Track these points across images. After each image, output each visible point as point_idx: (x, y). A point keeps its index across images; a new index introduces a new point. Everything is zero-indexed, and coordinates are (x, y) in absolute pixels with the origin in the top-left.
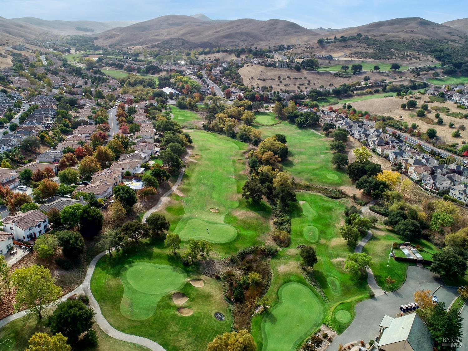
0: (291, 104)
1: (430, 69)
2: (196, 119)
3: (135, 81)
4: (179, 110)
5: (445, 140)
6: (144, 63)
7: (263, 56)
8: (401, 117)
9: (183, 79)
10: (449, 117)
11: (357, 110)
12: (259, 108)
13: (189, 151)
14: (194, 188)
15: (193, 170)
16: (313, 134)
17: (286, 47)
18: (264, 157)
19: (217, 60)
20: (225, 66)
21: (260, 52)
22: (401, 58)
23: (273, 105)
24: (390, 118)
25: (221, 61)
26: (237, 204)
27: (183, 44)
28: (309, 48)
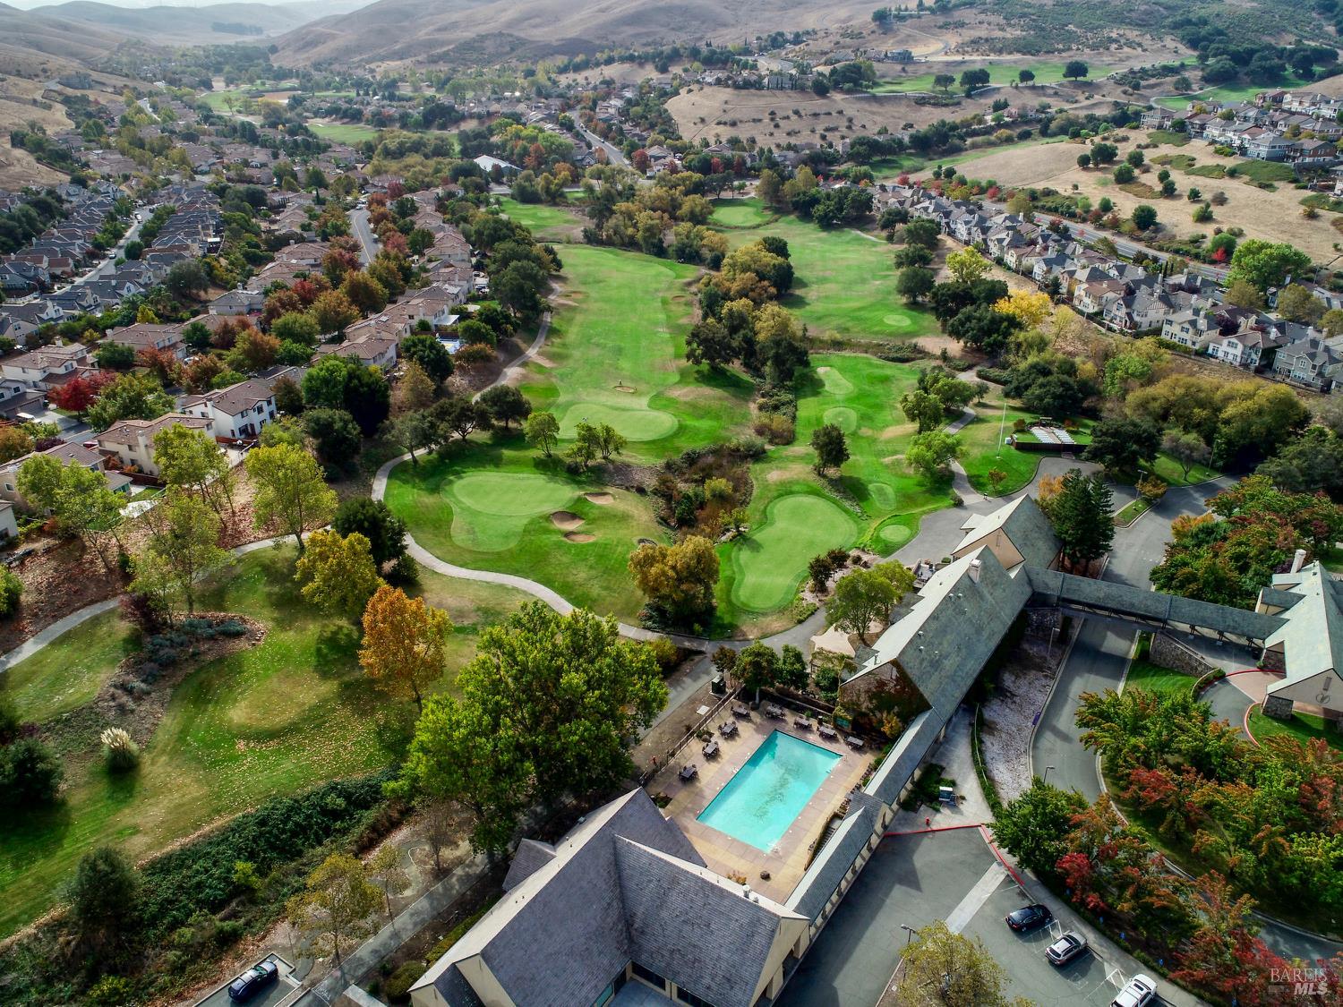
0: (802, 174)
1: (1168, 70)
2: (567, 221)
3: (402, 144)
4: (520, 206)
5: (1175, 231)
6: (415, 102)
7: (729, 64)
8: (1076, 187)
9: (525, 133)
10: (1193, 178)
11: (968, 179)
12: (722, 189)
13: (555, 285)
14: (577, 354)
15: (570, 321)
16: (858, 240)
17: (790, 37)
18: (735, 287)
19: (608, 83)
20: (628, 94)
21: (721, 54)
22: (1093, 48)
23: (757, 183)
24: (1048, 193)
25: (618, 85)
26: (677, 378)
27: (512, 49)
28: (852, 36)
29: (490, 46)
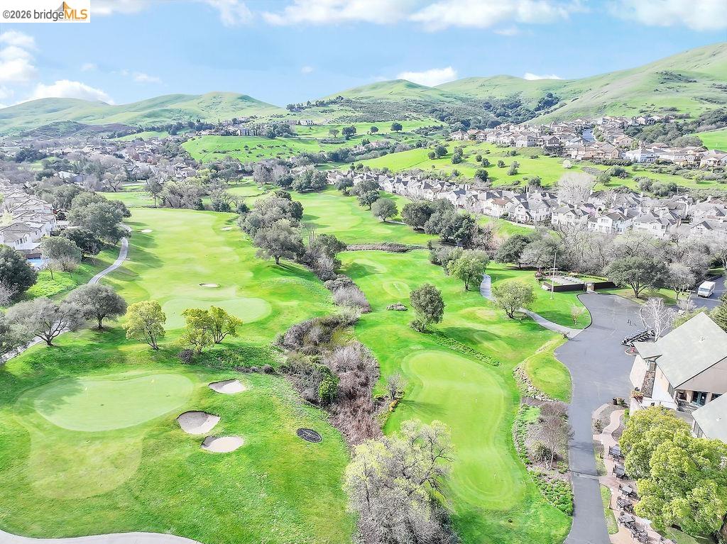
1: (436, 128)
8: (433, 167)
10: (494, 158)
21: (207, 125)
29: (62, 128)
